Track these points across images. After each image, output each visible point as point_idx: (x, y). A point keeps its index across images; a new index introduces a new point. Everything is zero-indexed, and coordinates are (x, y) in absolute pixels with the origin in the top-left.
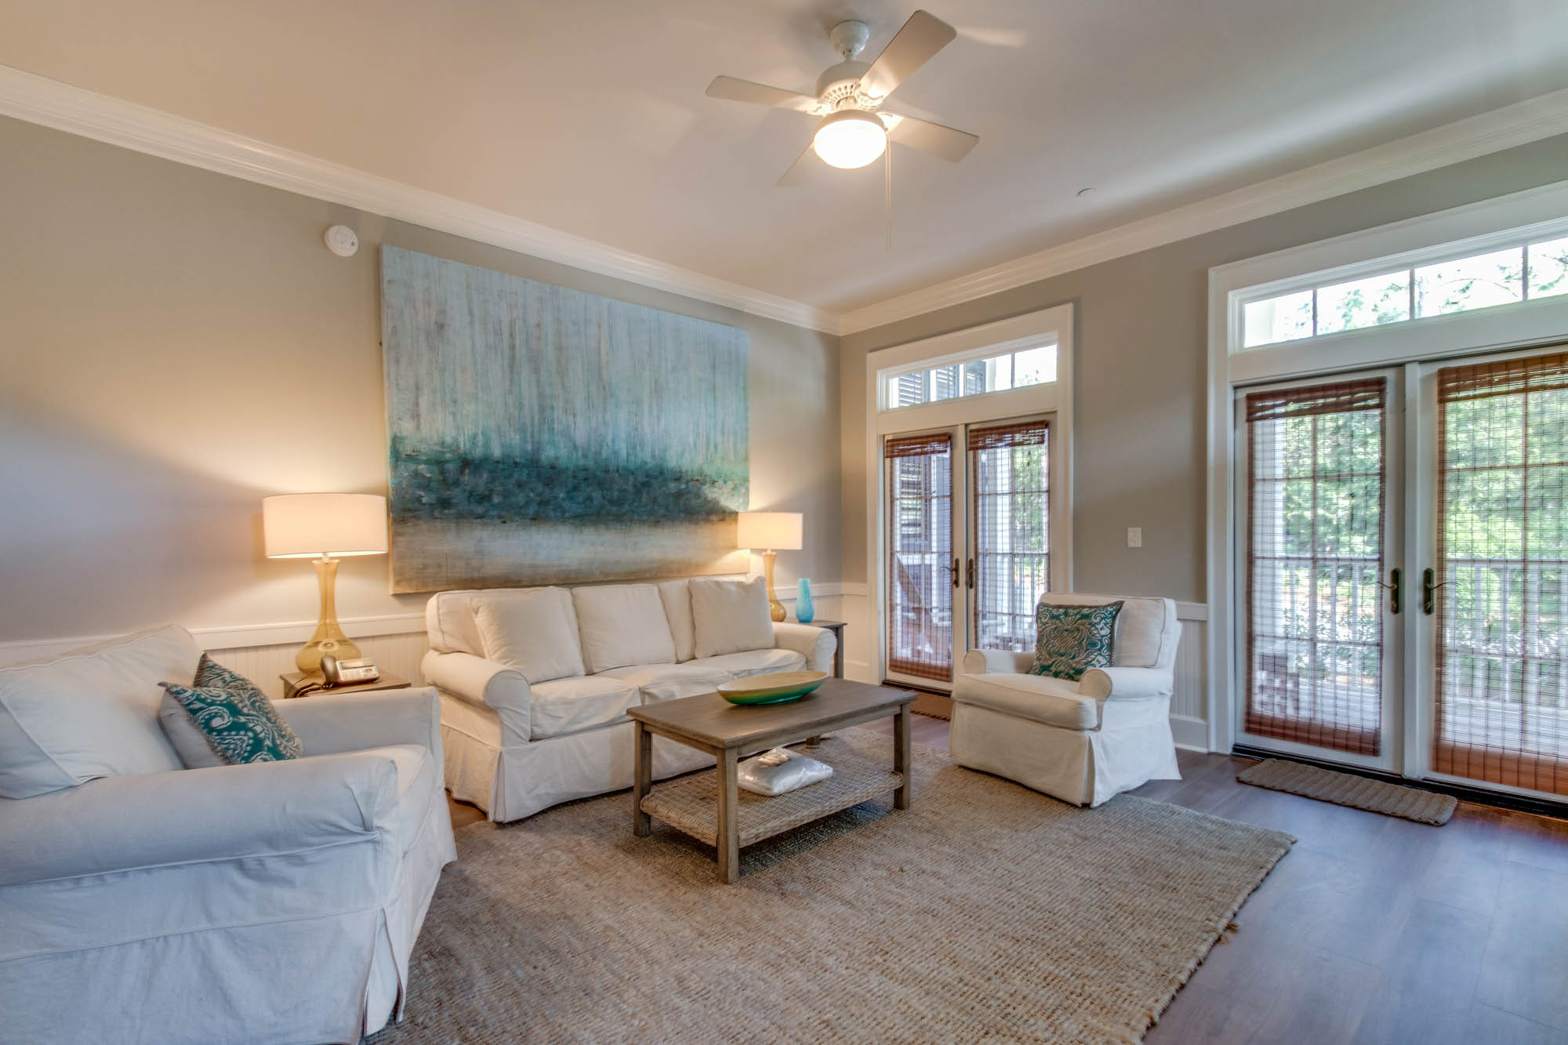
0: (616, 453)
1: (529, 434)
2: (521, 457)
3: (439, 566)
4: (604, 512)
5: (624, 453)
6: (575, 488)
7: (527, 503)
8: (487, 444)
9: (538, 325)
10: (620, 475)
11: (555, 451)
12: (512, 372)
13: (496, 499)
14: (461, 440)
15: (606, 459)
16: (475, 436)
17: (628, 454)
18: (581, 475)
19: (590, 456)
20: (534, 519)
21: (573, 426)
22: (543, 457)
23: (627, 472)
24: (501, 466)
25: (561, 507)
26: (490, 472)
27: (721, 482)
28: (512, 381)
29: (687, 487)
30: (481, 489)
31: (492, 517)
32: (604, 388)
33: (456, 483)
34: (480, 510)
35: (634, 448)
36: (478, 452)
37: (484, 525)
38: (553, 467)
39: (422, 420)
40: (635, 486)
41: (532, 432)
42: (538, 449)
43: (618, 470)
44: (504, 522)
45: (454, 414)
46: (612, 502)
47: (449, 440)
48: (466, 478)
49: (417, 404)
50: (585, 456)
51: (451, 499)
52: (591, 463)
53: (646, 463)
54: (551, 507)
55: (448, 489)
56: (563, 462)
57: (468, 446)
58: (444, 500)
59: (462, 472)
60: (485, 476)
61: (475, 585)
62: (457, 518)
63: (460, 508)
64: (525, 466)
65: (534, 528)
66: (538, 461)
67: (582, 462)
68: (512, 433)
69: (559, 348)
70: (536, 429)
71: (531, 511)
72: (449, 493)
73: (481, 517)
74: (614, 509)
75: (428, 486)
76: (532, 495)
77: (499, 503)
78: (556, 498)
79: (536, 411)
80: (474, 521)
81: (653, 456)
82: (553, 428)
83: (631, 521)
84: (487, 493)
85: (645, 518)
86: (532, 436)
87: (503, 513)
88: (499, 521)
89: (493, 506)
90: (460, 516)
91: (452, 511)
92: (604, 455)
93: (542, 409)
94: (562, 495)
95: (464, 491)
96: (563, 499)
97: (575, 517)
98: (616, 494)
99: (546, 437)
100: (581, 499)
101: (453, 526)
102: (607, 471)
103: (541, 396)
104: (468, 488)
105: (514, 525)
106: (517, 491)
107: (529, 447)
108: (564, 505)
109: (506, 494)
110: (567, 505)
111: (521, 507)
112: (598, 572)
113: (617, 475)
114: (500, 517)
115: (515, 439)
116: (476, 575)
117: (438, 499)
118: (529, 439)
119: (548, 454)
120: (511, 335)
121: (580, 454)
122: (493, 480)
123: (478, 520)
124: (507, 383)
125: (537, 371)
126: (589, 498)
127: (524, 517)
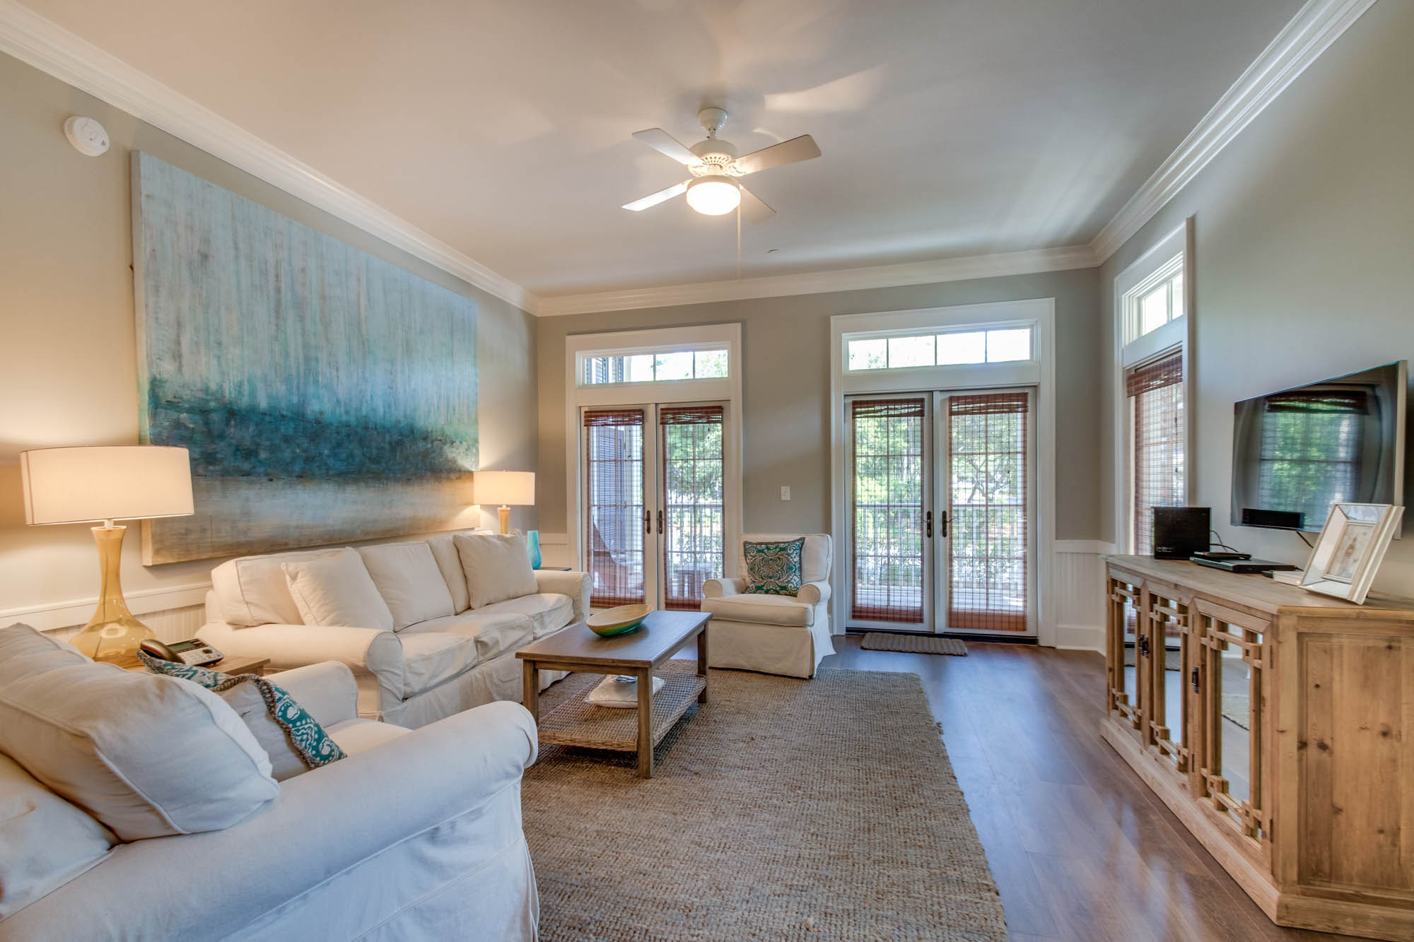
0: (374, 410)
1: (295, 385)
2: (287, 411)
3: (204, 530)
4: (365, 469)
5: (381, 411)
6: (339, 445)
7: (294, 459)
8: (253, 394)
9: (303, 270)
10: (378, 432)
11: (320, 404)
12: (277, 317)
13: (263, 455)
14: (226, 386)
15: (365, 416)
16: (240, 384)
17: (385, 412)
18: (344, 431)
19: (352, 413)
20: (301, 477)
21: (336, 379)
22: (309, 412)
23: (383, 430)
24: (267, 418)
25: (326, 464)
26: (257, 425)
27: (458, 442)
28: (277, 325)
29: (432, 447)
30: (247, 443)
31: (259, 475)
32: (363, 344)
33: (221, 436)
34: (246, 466)
35: (389, 406)
36: (245, 401)
37: (251, 483)
38: (318, 422)
39: (184, 361)
40: (390, 444)
41: (298, 384)
42: (304, 402)
43: (376, 428)
44: (271, 480)
45: (219, 357)
46: (372, 460)
47: (213, 386)
48: (232, 430)
49: (178, 343)
50: (347, 412)
51: (217, 453)
52: (353, 420)
53: (399, 422)
54: (317, 464)
55: (213, 442)
56: (328, 417)
57: (233, 396)
58: (210, 454)
59: (228, 424)
60: (251, 429)
61: (242, 551)
62: (222, 476)
63: (226, 463)
64: (292, 419)
65: (300, 487)
66: (303, 415)
67: (344, 418)
68: (278, 384)
69: (323, 298)
70: (302, 380)
71: (297, 468)
72: (214, 446)
73: (247, 474)
74: (373, 466)
75: (191, 438)
76: (298, 451)
77: (266, 459)
78: (320, 454)
79: (302, 361)
80: (241, 478)
81: (405, 416)
82: (318, 381)
83: (388, 479)
84: (253, 447)
85: (399, 475)
86: (298, 388)
87: (270, 471)
88: (264, 479)
89: (260, 462)
90: (226, 474)
91: (217, 468)
92: (364, 413)
93: (307, 360)
94: (326, 452)
95: (230, 445)
96: (328, 456)
97: (339, 474)
98: (374, 451)
99: (311, 389)
100: (344, 456)
101: (218, 483)
102: (366, 428)
103: (306, 346)
104: (234, 441)
105: (281, 483)
106: (284, 446)
107: (295, 400)
108: (328, 462)
109: (273, 449)
110: (331, 462)
111: (288, 464)
112: (359, 532)
113: (376, 433)
114: (267, 474)
115: (280, 389)
116: (242, 539)
117: (202, 453)
118: (295, 390)
119: (314, 407)
120: (277, 276)
121: (343, 410)
122: (260, 434)
123: (245, 478)
124: (274, 328)
125: (302, 319)
126: (351, 456)
127: (290, 473)
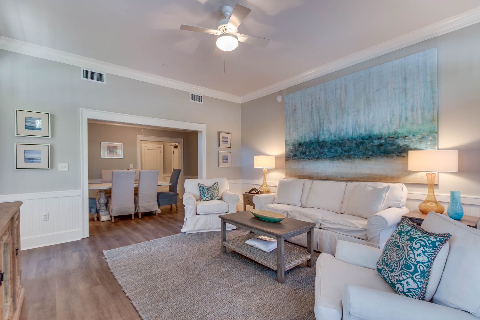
0: (347, 133)
1: (316, 133)
2: (314, 140)
3: (294, 172)
4: (342, 155)
5: (351, 132)
6: (331, 148)
7: (315, 154)
8: (305, 139)
9: (319, 98)
10: (349, 141)
11: (325, 136)
12: (311, 116)
13: (307, 153)
14: (299, 138)
15: (343, 136)
16: (302, 136)
17: (353, 132)
18: (333, 143)
19: (337, 136)
20: (318, 159)
21: (330, 127)
22: (320, 139)
23: (352, 139)
24: (308, 144)
25: (326, 154)
26: (306, 146)
28: (311, 118)
29: (386, 141)
30: (303, 151)
31: (306, 159)
32: (343, 110)
33: (298, 150)
34: (303, 157)
35: (356, 129)
36: (303, 141)
37: (304, 161)
38: (323, 142)
39: (291, 135)
40: (356, 144)
41: (317, 132)
42: (319, 137)
43: (348, 139)
44: (309, 160)
45: (297, 132)
46: (345, 151)
47: (296, 139)
48: (300, 148)
49: (290, 131)
50: (335, 136)
51: (296, 154)
52: (337, 138)
53: (362, 134)
54: (323, 154)
55: (296, 152)
56: (327, 140)
57: (300, 140)
58: (295, 154)
59: (299, 147)
60: (304, 147)
61: (302, 177)
62: (298, 159)
63: (299, 156)
64: (315, 143)
65: (317, 162)
66: (319, 140)
67: (333, 139)
68: (311, 134)
69: (326, 102)
70: (318, 131)
71: (316, 156)
72: (296, 153)
73: (303, 159)
74: (346, 154)
75: (292, 151)
76: (317, 151)
77: (308, 154)
78: (324, 151)
79: (318, 125)
80: (302, 160)
81: (366, 131)
82: (324, 129)
83: (354, 158)
84: (305, 152)
85: (361, 156)
86: (317, 133)
87: (309, 157)
88: (308, 160)
89: (306, 155)
90: (299, 159)
91: (297, 157)
92: (342, 134)
93: (320, 124)
94: (326, 150)
95: (299, 152)
96: (327, 152)
97: (331, 157)
98: (347, 148)
99: (321, 132)
100: (333, 151)
101: (297, 161)
102: (343, 140)
103: (320, 120)
104: (300, 151)
105: (312, 161)
106: (312, 150)
107: (316, 137)
108: (327, 154)
109: (310, 152)
110: (328, 154)
111: (314, 155)
112: (339, 177)
113: (348, 141)
114: (308, 158)
115: (312, 135)
116: (302, 175)
117: (294, 154)
118: (316, 134)
119: (322, 138)
120: (311, 105)
121: (333, 136)
122: (306, 148)
123: (303, 160)
124: (310, 119)
125: (319, 112)
126: (336, 151)
127: (314, 158)
